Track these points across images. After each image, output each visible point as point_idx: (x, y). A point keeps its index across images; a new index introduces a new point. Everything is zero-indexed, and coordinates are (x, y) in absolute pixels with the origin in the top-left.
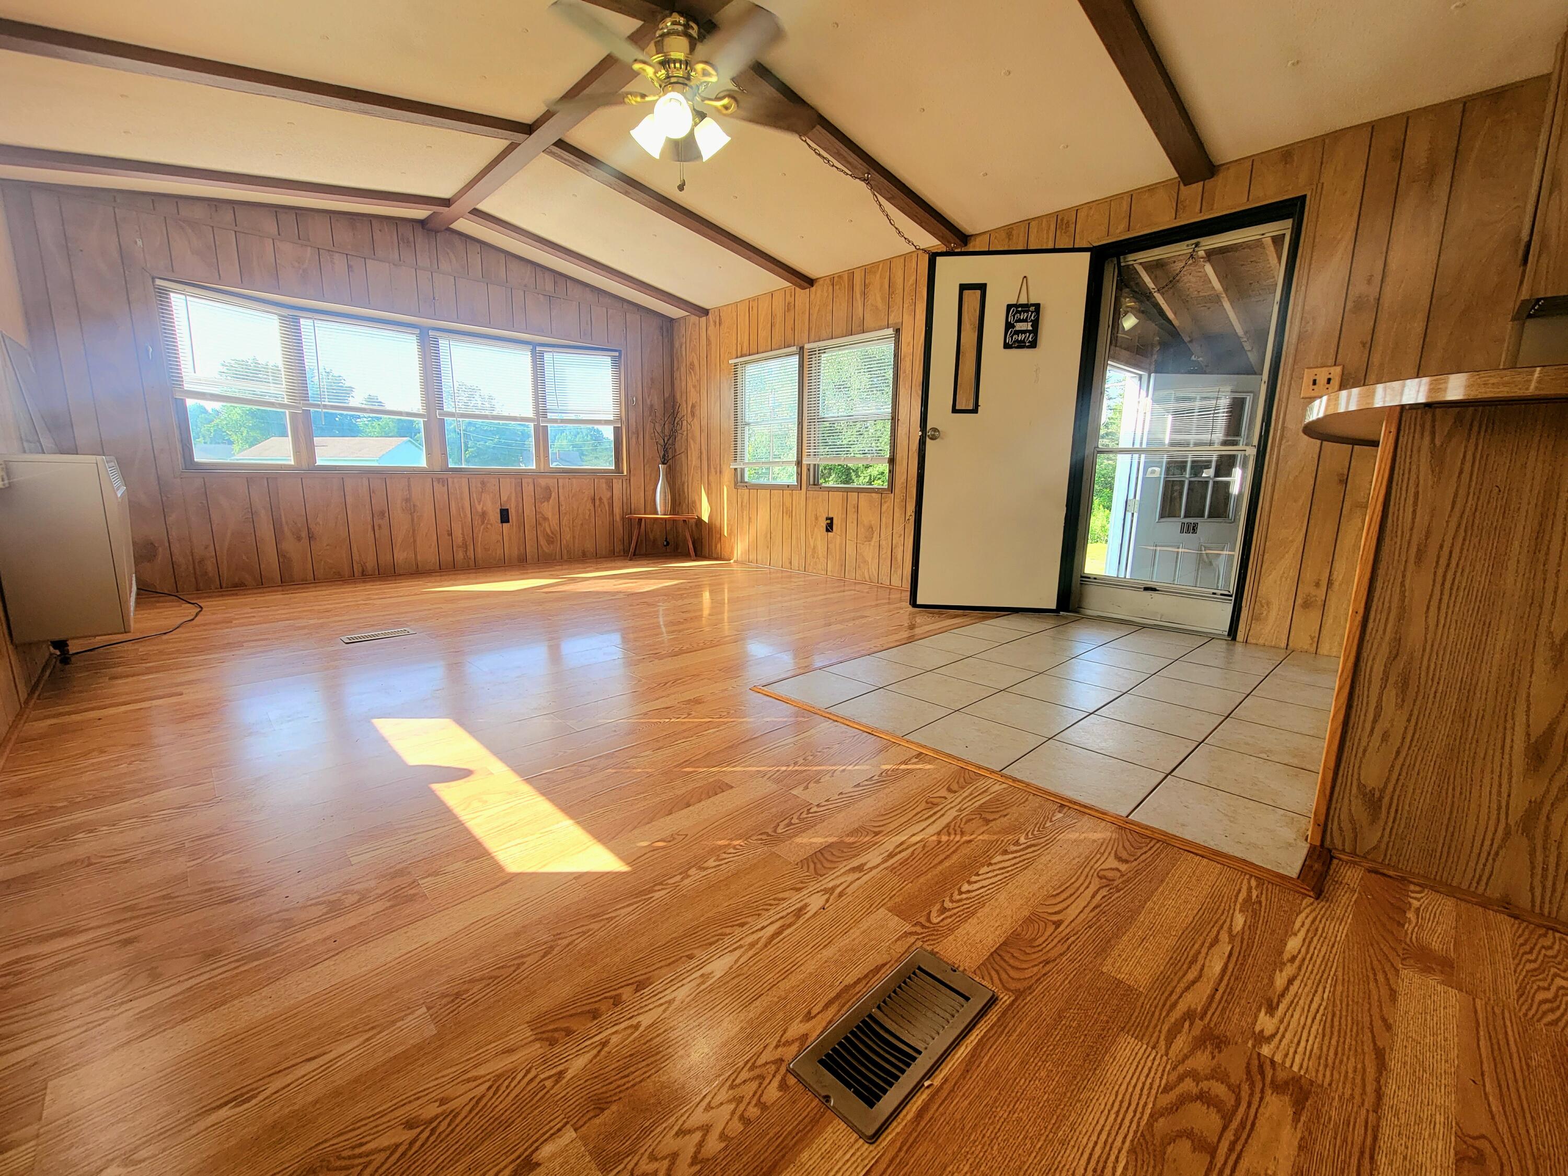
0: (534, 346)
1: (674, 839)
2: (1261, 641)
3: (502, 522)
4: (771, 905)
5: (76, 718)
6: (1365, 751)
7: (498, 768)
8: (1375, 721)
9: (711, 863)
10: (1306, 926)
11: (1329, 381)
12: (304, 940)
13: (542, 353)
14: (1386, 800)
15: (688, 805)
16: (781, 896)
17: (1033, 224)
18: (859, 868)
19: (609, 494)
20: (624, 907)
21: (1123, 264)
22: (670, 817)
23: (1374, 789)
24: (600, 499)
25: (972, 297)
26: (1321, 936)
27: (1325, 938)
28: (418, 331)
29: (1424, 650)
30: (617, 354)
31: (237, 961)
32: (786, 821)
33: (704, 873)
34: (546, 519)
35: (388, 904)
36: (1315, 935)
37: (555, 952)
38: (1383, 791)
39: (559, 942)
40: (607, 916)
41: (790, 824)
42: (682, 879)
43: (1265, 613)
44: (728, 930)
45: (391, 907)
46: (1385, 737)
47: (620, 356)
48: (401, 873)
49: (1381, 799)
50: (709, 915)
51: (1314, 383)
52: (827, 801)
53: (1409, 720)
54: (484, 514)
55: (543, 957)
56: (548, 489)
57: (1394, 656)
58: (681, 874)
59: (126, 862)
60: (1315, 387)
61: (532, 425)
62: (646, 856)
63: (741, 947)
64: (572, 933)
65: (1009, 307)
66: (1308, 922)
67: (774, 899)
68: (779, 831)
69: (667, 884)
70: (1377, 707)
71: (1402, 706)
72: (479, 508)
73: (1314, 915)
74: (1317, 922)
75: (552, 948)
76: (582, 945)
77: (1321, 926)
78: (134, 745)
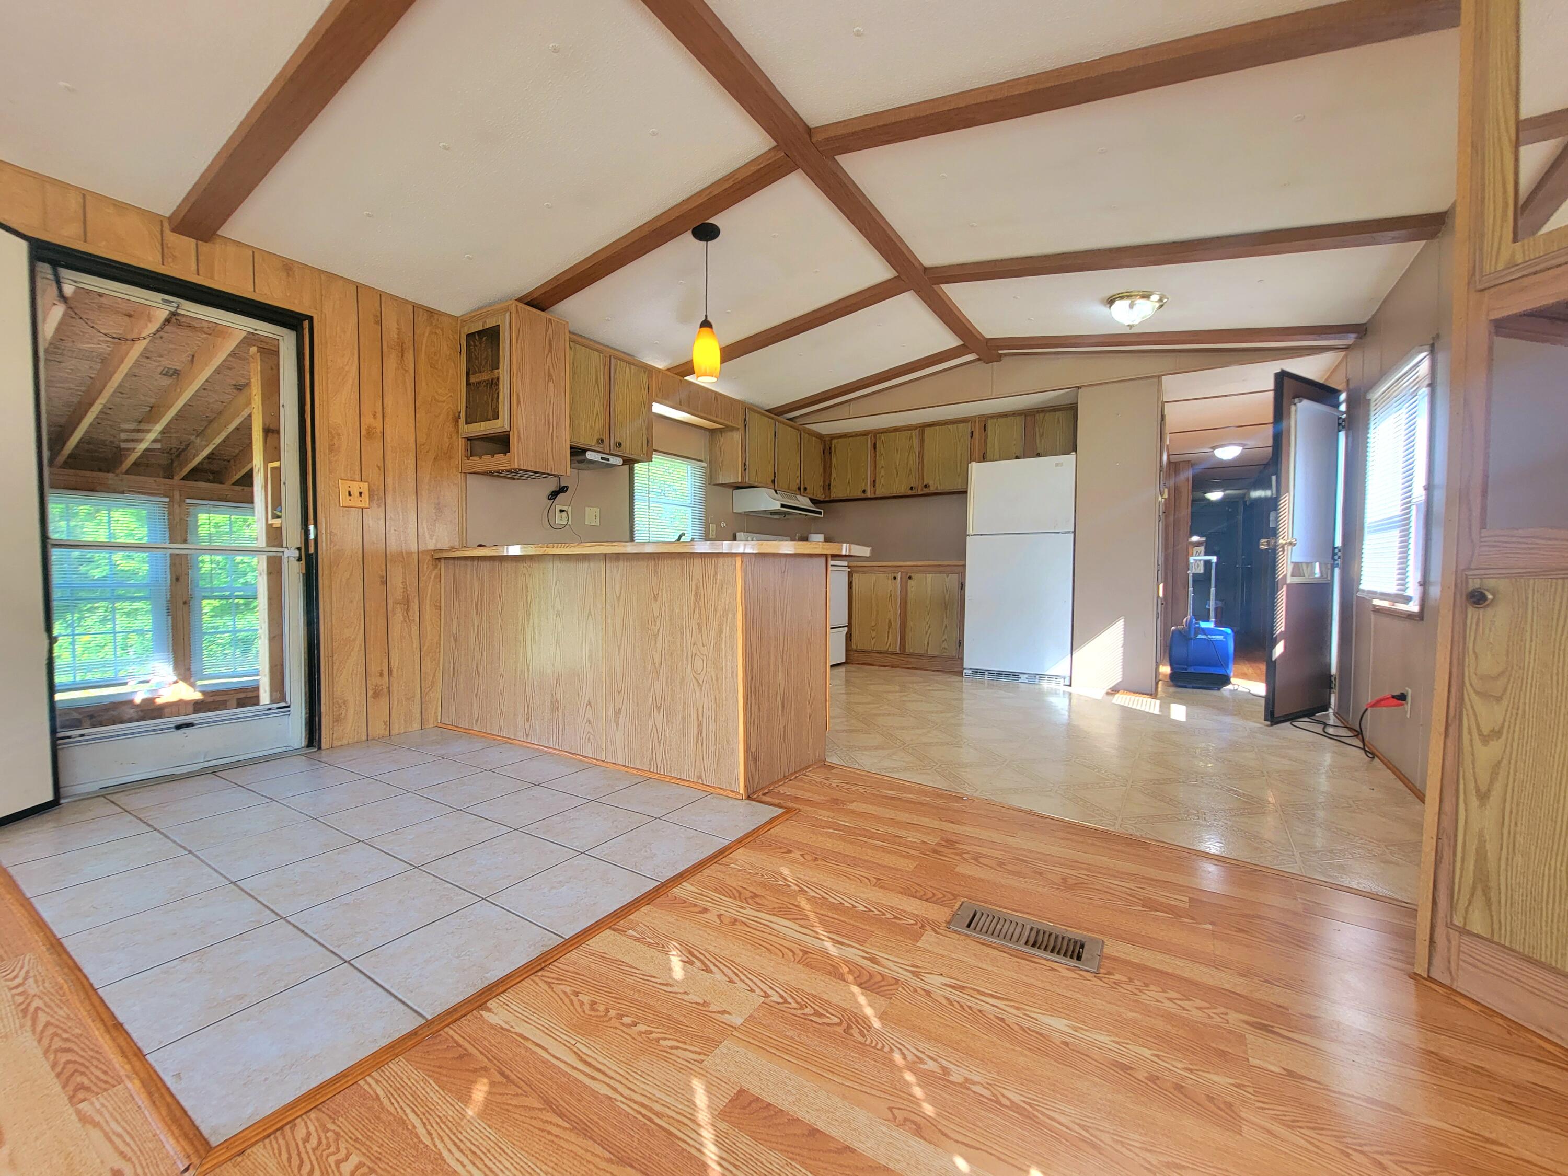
1: (906, 1120)
2: (345, 742)
4: (962, 1006)
9: (931, 1065)
16: (944, 1002)
18: (873, 960)
20: (1059, 1123)
32: (814, 1018)
33: (952, 1066)
37: (1170, 1159)
39: (1155, 1162)
40: (1084, 1133)
41: (816, 1013)
42: (974, 1083)
43: (344, 712)
44: (1016, 1028)
50: (1008, 1045)
52: (752, 990)
55: (1184, 1167)
58: (968, 1089)
62: (960, 1138)
63: (1025, 1015)
64: (1132, 1155)
67: (953, 1005)
68: (836, 1020)
69: (994, 1095)
76: (1137, 1137)
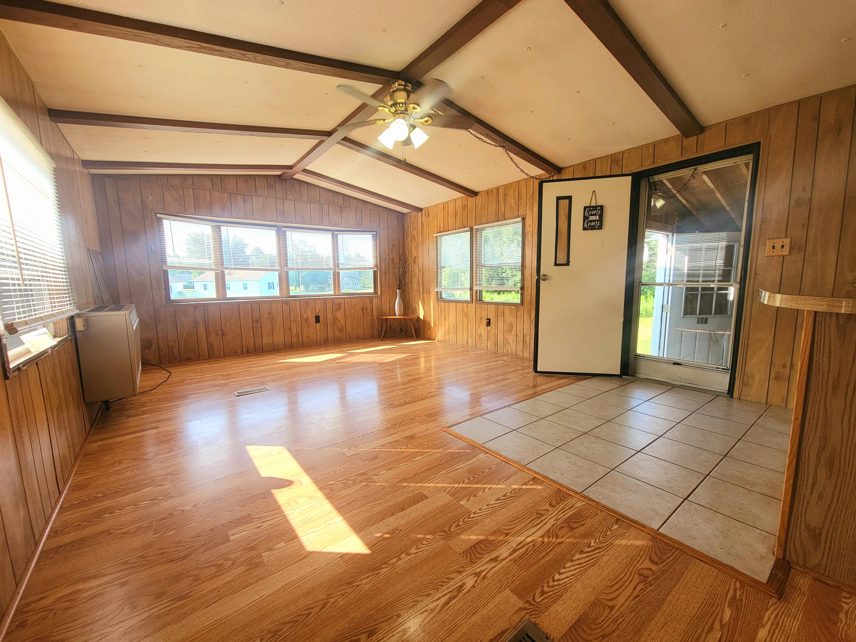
0: (333, 231)
1: (394, 532)
2: (749, 399)
3: (316, 323)
4: (444, 582)
5: (110, 441)
6: (808, 503)
7: (306, 480)
8: (813, 485)
9: (413, 550)
10: (771, 621)
11: (783, 247)
12: (204, 590)
13: (337, 235)
14: (824, 536)
15: (403, 509)
16: (450, 576)
17: (598, 161)
18: (495, 559)
19: (371, 305)
20: (364, 579)
21: (651, 181)
22: (393, 517)
23: (815, 527)
24: (366, 309)
25: (564, 203)
26: (781, 629)
27: (784, 630)
28: (276, 229)
29: (842, 445)
30: (375, 233)
31: (172, 600)
32: (456, 524)
33: (409, 557)
34: (338, 320)
35: (247, 568)
36: (777, 628)
37: (327, 607)
38: (821, 529)
39: (330, 600)
40: (356, 584)
41: (458, 525)
42: (397, 561)
43: (751, 381)
44: (420, 599)
45: (248, 570)
46: (821, 496)
47: (377, 233)
48: (253, 548)
49: (820, 534)
50: (410, 587)
51: (773, 247)
52: (480, 510)
53: (835, 487)
54: (307, 319)
55: (321, 609)
56: (339, 304)
57: (822, 448)
58: (396, 557)
59: (126, 533)
60: (774, 250)
61: (332, 271)
62: (379, 543)
63: (426, 611)
64: (338, 594)
65: (585, 208)
66: (772, 617)
67: (447, 578)
68: (452, 530)
69: (389, 564)
70: (814, 477)
71: (830, 479)
72: (305, 316)
73: (777, 611)
74: (778, 618)
75: (326, 604)
76: (342, 603)
77: (781, 621)
78: (134, 459)
